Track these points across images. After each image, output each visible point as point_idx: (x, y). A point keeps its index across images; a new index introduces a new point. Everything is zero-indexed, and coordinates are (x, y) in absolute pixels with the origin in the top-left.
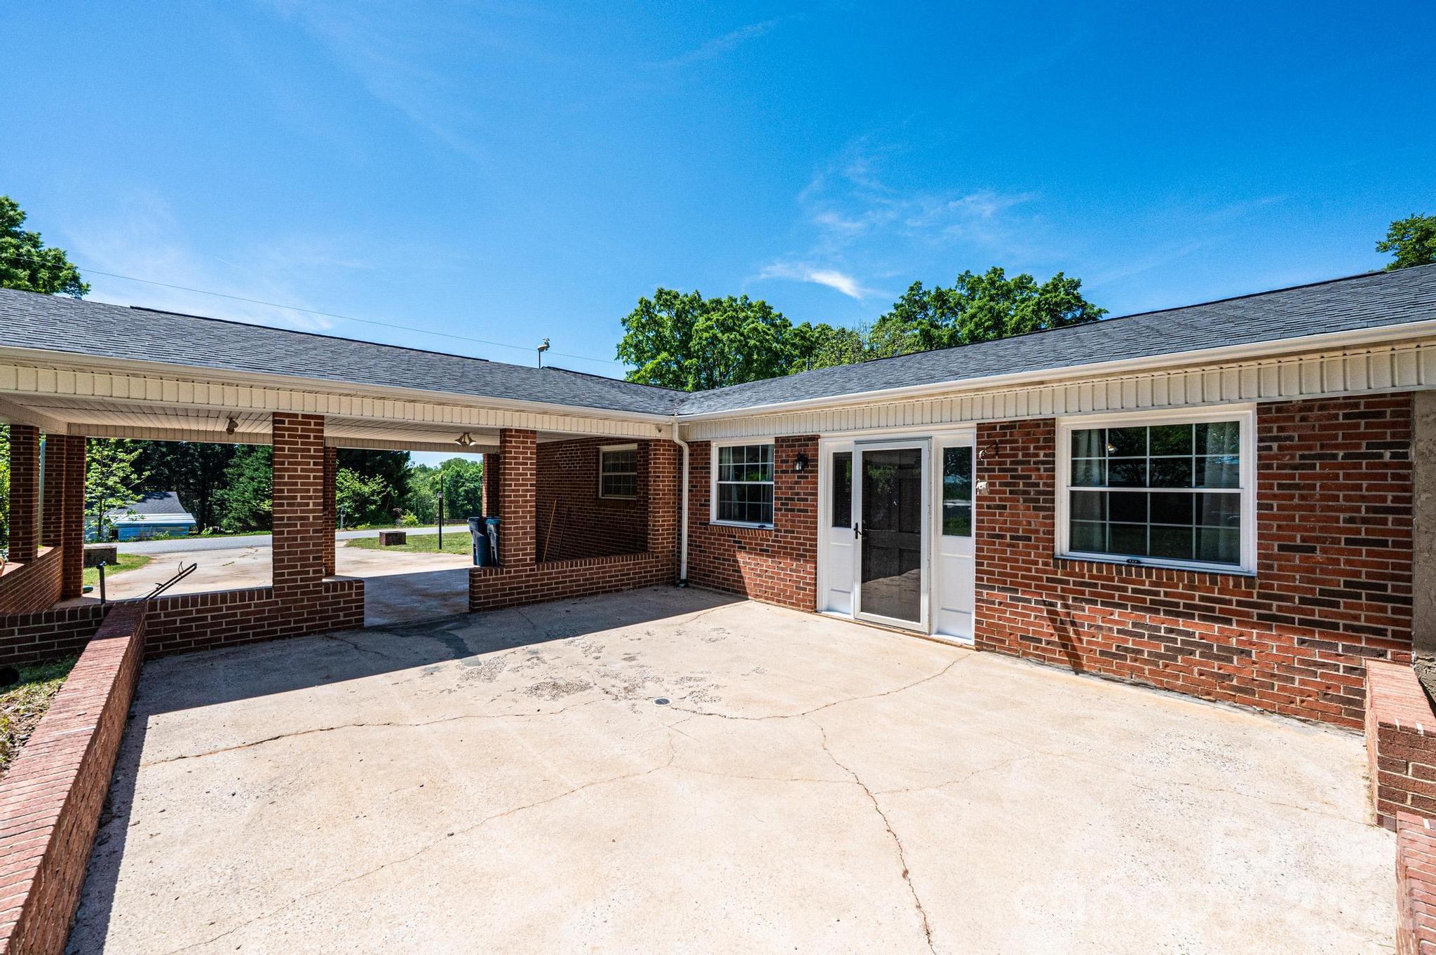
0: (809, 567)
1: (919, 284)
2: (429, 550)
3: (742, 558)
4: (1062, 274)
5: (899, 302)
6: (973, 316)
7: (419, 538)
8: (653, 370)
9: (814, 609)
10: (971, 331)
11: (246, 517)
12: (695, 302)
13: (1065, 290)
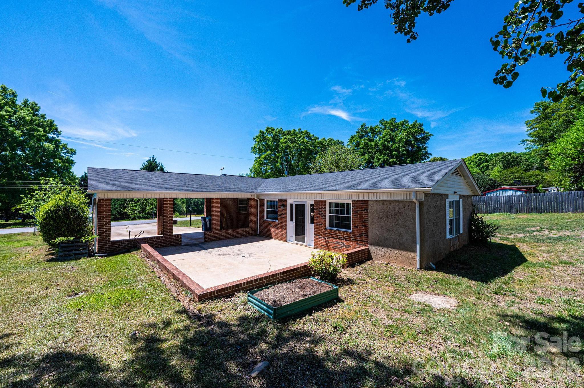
0: (285, 231)
1: (364, 124)
2: (187, 226)
3: (271, 229)
4: (416, 121)
5: (358, 131)
6: (383, 137)
7: (181, 222)
8: (265, 158)
9: (286, 241)
10: (382, 143)
11: (116, 214)
12: (281, 132)
13: (418, 127)
